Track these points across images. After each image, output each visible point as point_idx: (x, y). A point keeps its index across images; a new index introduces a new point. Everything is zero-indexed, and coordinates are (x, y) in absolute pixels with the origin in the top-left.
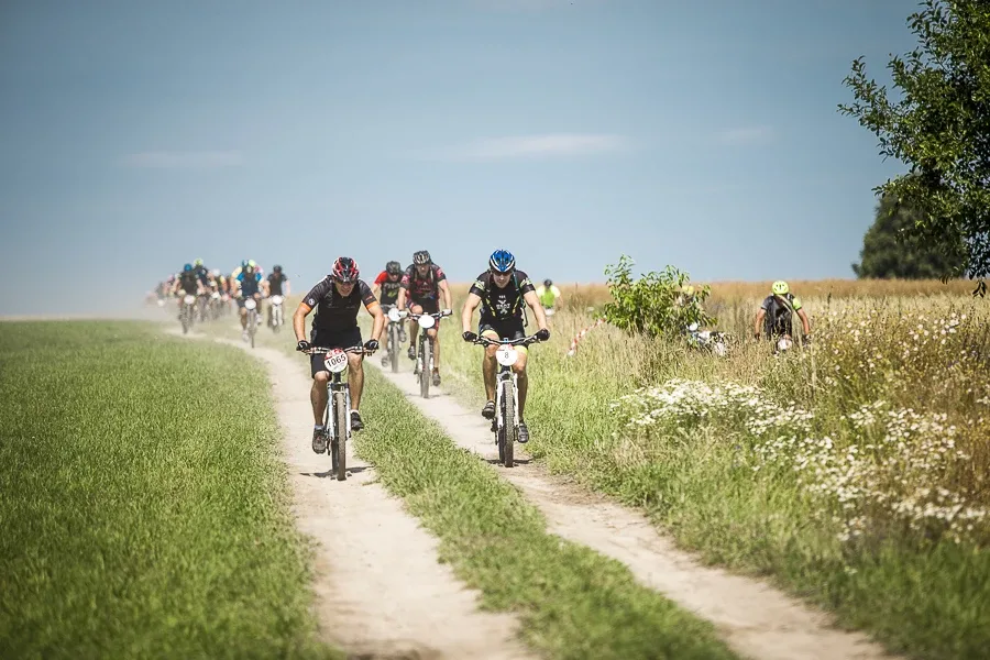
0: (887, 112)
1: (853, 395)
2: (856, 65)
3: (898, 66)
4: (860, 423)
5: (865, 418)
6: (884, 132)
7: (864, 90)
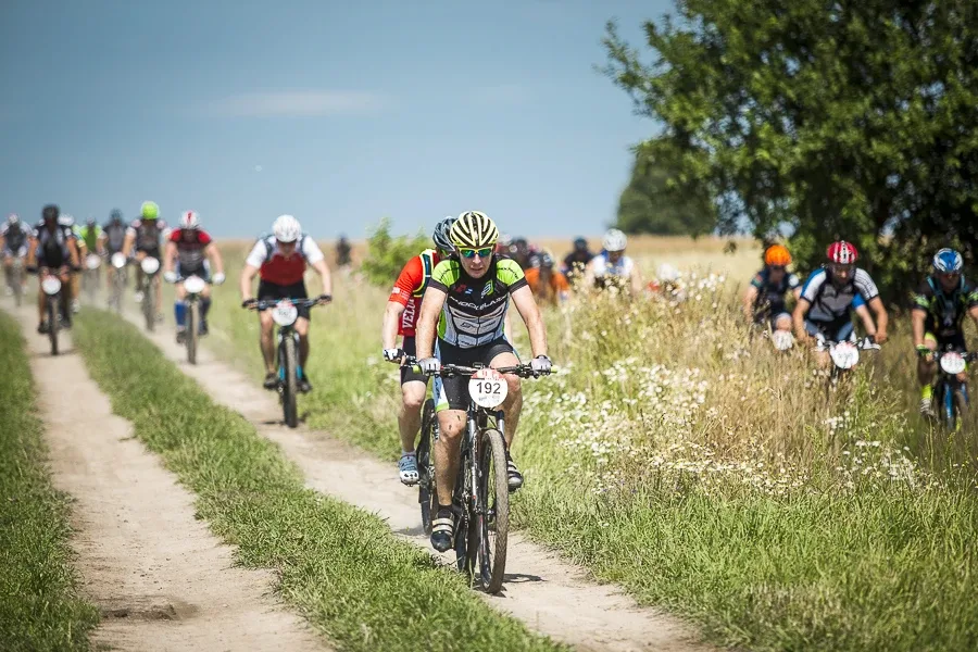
0: (640, 73)
1: (608, 351)
2: (610, 26)
3: (650, 28)
4: (614, 379)
5: (618, 373)
6: (638, 93)
7: (618, 53)
